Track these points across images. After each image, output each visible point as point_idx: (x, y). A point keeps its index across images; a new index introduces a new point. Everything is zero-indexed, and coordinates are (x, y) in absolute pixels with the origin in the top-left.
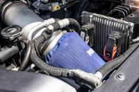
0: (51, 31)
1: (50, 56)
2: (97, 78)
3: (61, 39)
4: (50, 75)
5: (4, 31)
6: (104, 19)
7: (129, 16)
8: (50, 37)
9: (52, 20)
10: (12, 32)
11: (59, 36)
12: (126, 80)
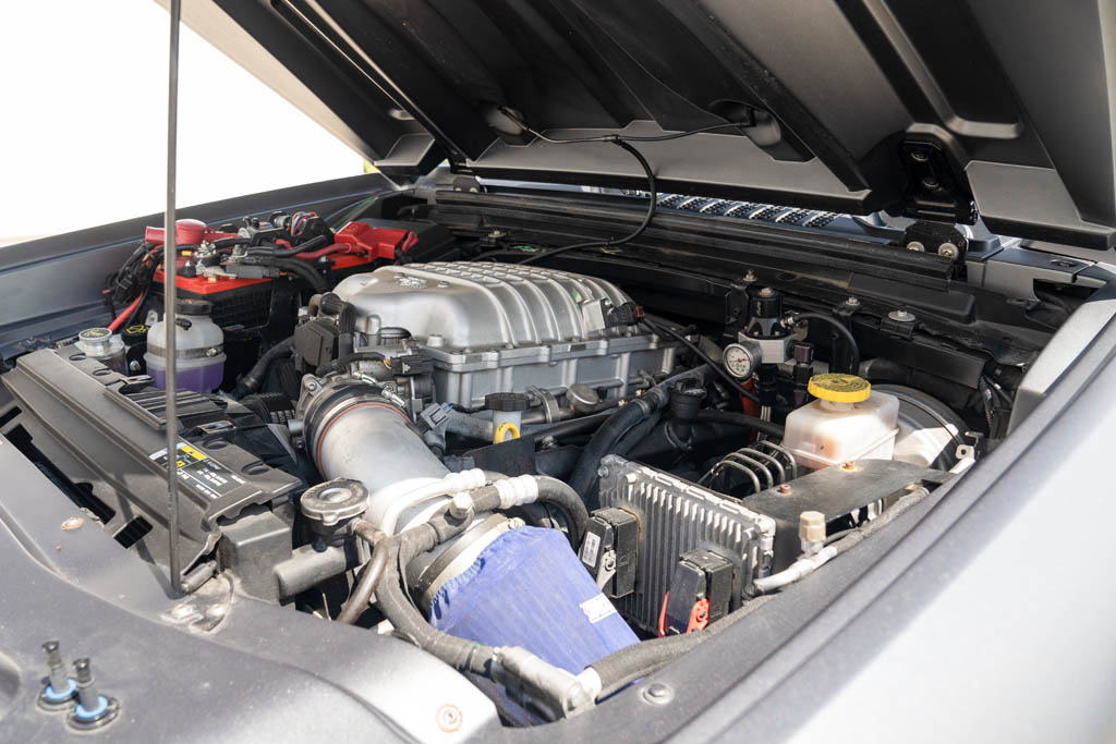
0: (461, 512)
1: (447, 601)
2: (577, 687)
3: (493, 548)
4: (425, 649)
5: (310, 496)
6: (677, 492)
7: (774, 491)
8: (459, 534)
9: (476, 477)
10: (336, 500)
11: (493, 534)
12: (673, 706)
